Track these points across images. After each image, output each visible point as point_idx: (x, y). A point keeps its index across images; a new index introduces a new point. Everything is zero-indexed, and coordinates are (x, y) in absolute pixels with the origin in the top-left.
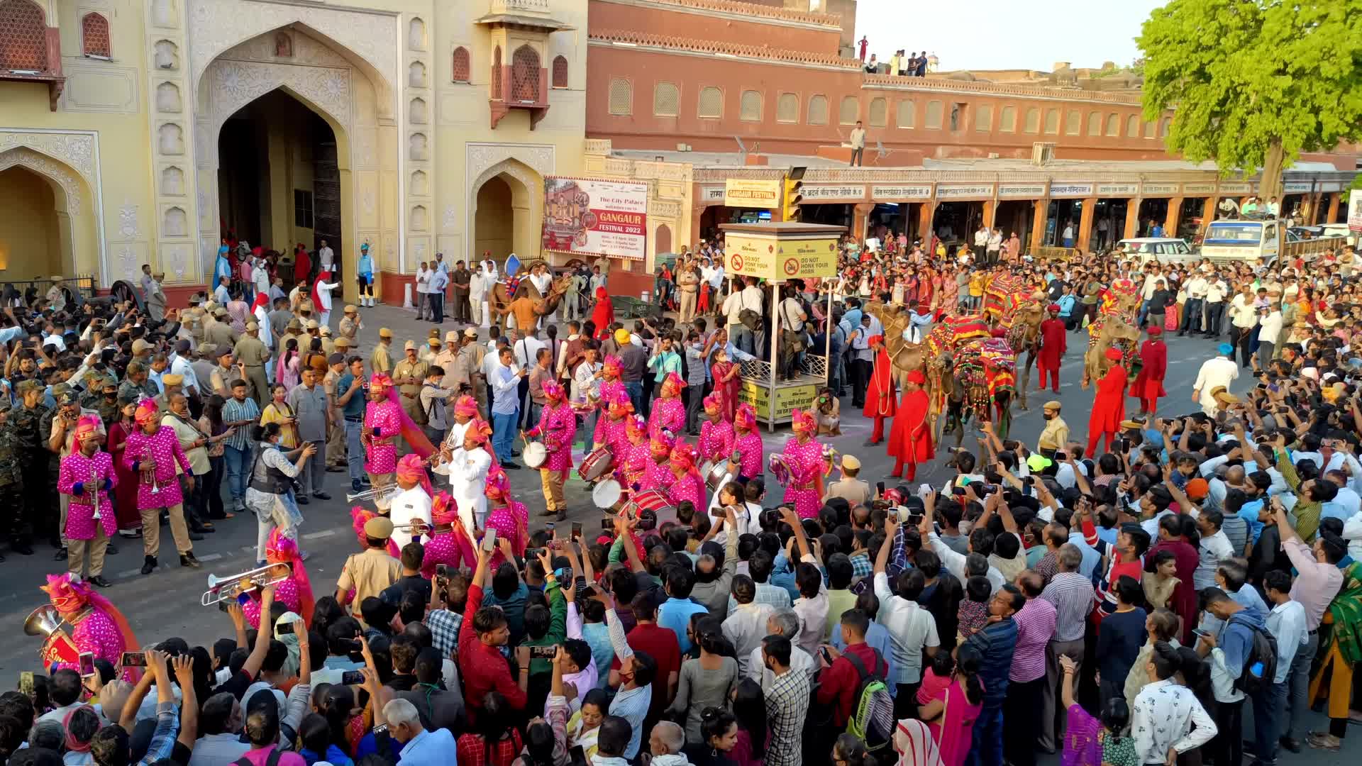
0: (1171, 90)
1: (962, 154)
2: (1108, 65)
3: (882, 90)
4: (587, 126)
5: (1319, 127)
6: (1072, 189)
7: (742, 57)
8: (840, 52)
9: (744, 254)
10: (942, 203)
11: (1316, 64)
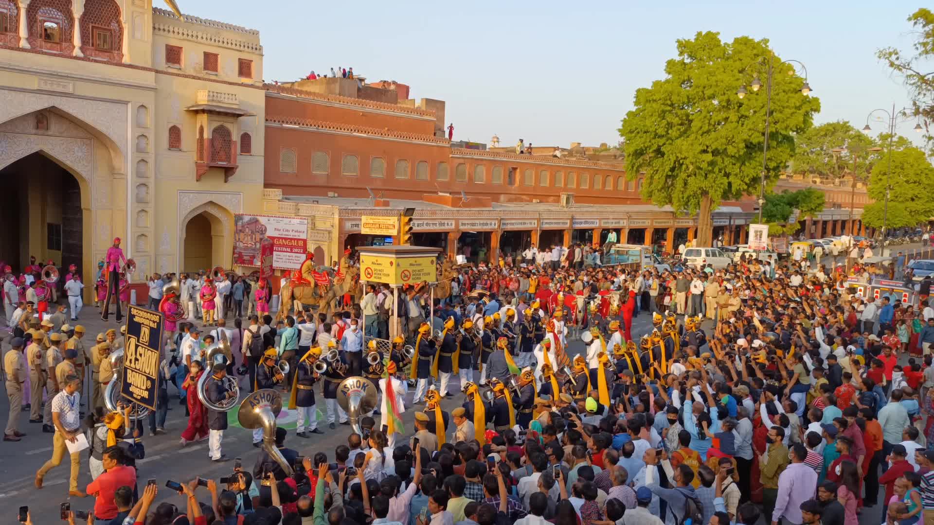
0: (642, 162)
1: (516, 200)
2: (603, 145)
3: (463, 158)
4: (265, 180)
5: (730, 184)
6: (586, 223)
7: (370, 136)
8: (435, 134)
9: (373, 267)
10: (505, 232)
11: (725, 147)
